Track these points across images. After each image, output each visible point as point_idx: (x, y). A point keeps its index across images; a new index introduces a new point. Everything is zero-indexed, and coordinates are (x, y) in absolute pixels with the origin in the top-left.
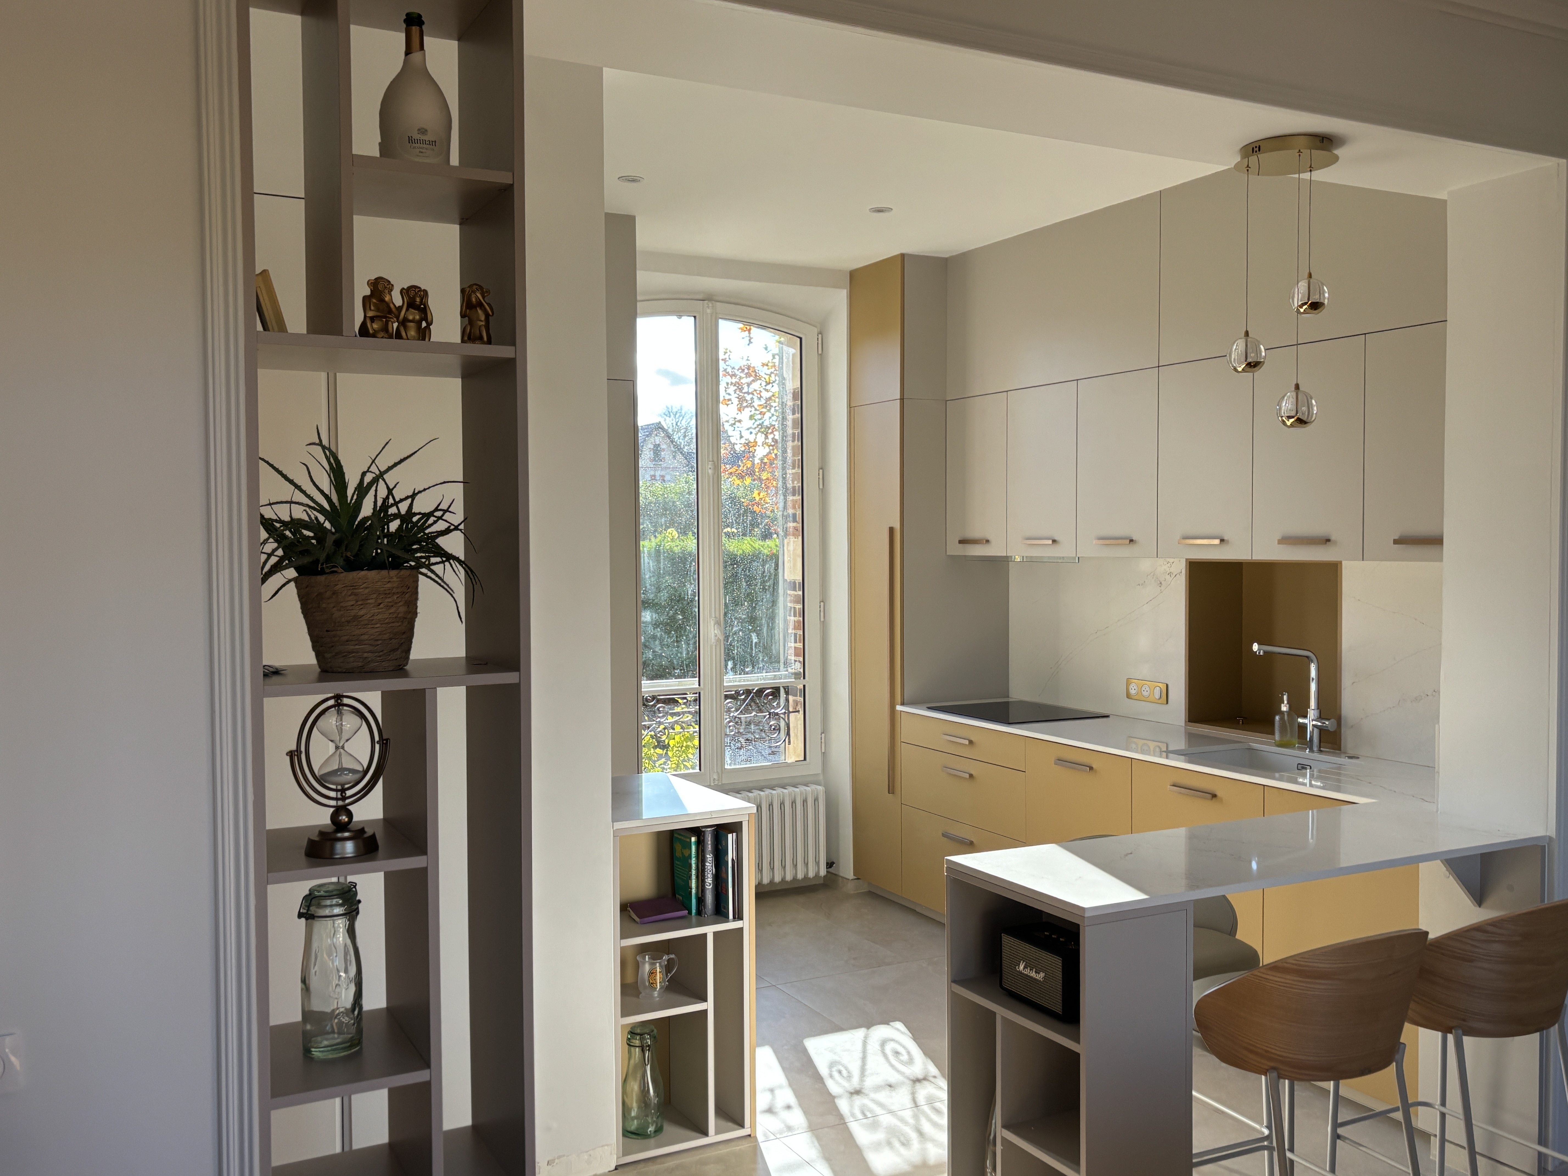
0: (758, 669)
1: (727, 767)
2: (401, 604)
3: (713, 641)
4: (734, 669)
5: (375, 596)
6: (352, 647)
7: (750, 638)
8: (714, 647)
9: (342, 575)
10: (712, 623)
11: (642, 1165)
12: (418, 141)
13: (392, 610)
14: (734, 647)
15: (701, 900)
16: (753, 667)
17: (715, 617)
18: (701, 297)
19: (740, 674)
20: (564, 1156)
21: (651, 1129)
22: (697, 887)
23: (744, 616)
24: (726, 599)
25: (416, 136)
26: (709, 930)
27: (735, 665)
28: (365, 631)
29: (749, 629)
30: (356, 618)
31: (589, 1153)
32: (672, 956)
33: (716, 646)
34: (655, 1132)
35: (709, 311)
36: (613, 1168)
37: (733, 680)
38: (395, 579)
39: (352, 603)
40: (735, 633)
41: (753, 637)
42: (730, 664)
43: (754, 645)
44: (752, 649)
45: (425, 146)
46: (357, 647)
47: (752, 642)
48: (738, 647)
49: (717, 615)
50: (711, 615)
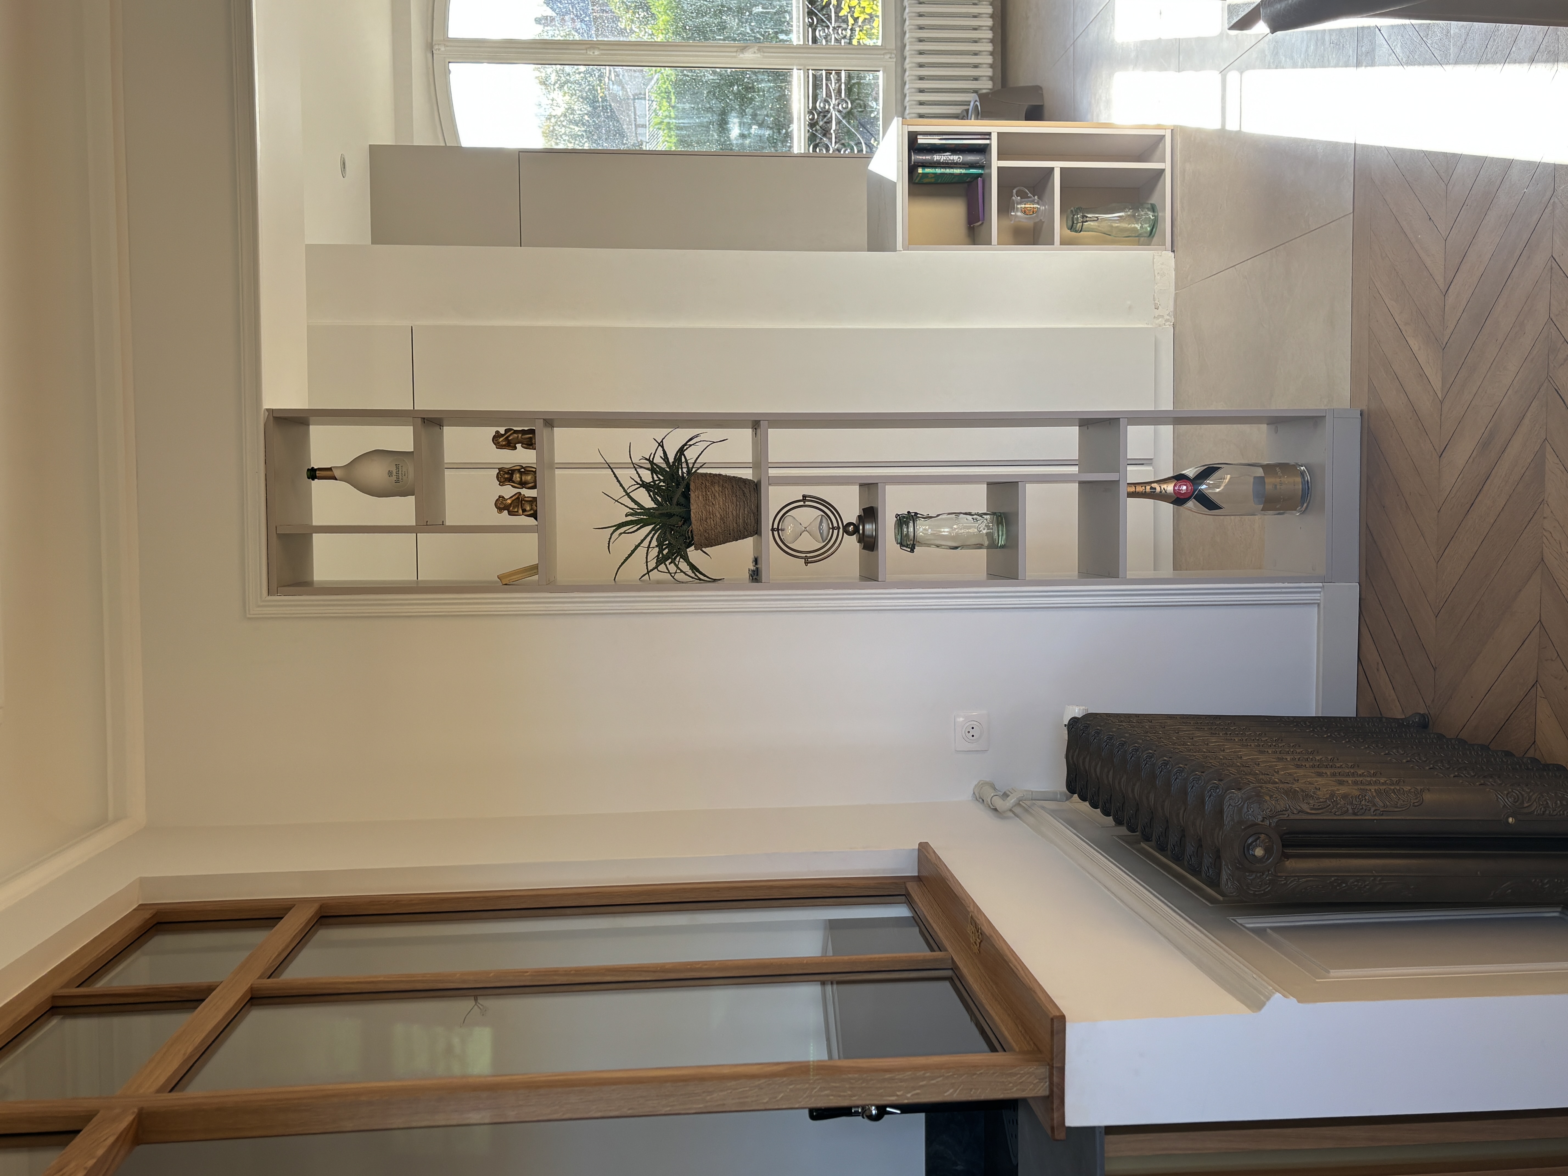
0: (788, 7)
1: (879, 43)
2: (713, 490)
3: (759, 55)
4: (787, 33)
5: (707, 507)
6: (741, 520)
7: (758, 14)
8: (766, 54)
9: (693, 527)
10: (741, 55)
11: (1175, 229)
13: (717, 495)
14: (765, 32)
15: (972, 166)
16: (786, 12)
17: (736, 52)
18: (430, 55)
19: (792, 26)
20: (1154, 295)
21: (1151, 215)
22: (961, 168)
23: (737, 20)
24: (720, 39)
26: (996, 163)
27: (782, 32)
28: (730, 513)
29: (748, 16)
30: (722, 519)
31: (1156, 274)
32: (1014, 191)
33: (764, 52)
34: (1154, 211)
35: (443, 49)
36: (1172, 254)
37: (798, 35)
38: (696, 494)
39: (712, 521)
40: (752, 30)
41: (757, 10)
42: (782, 37)
43: (765, 11)
44: (768, 13)
46: (741, 517)
47: (762, 12)
48: (766, 28)
49: (735, 49)
50: (735, 57)
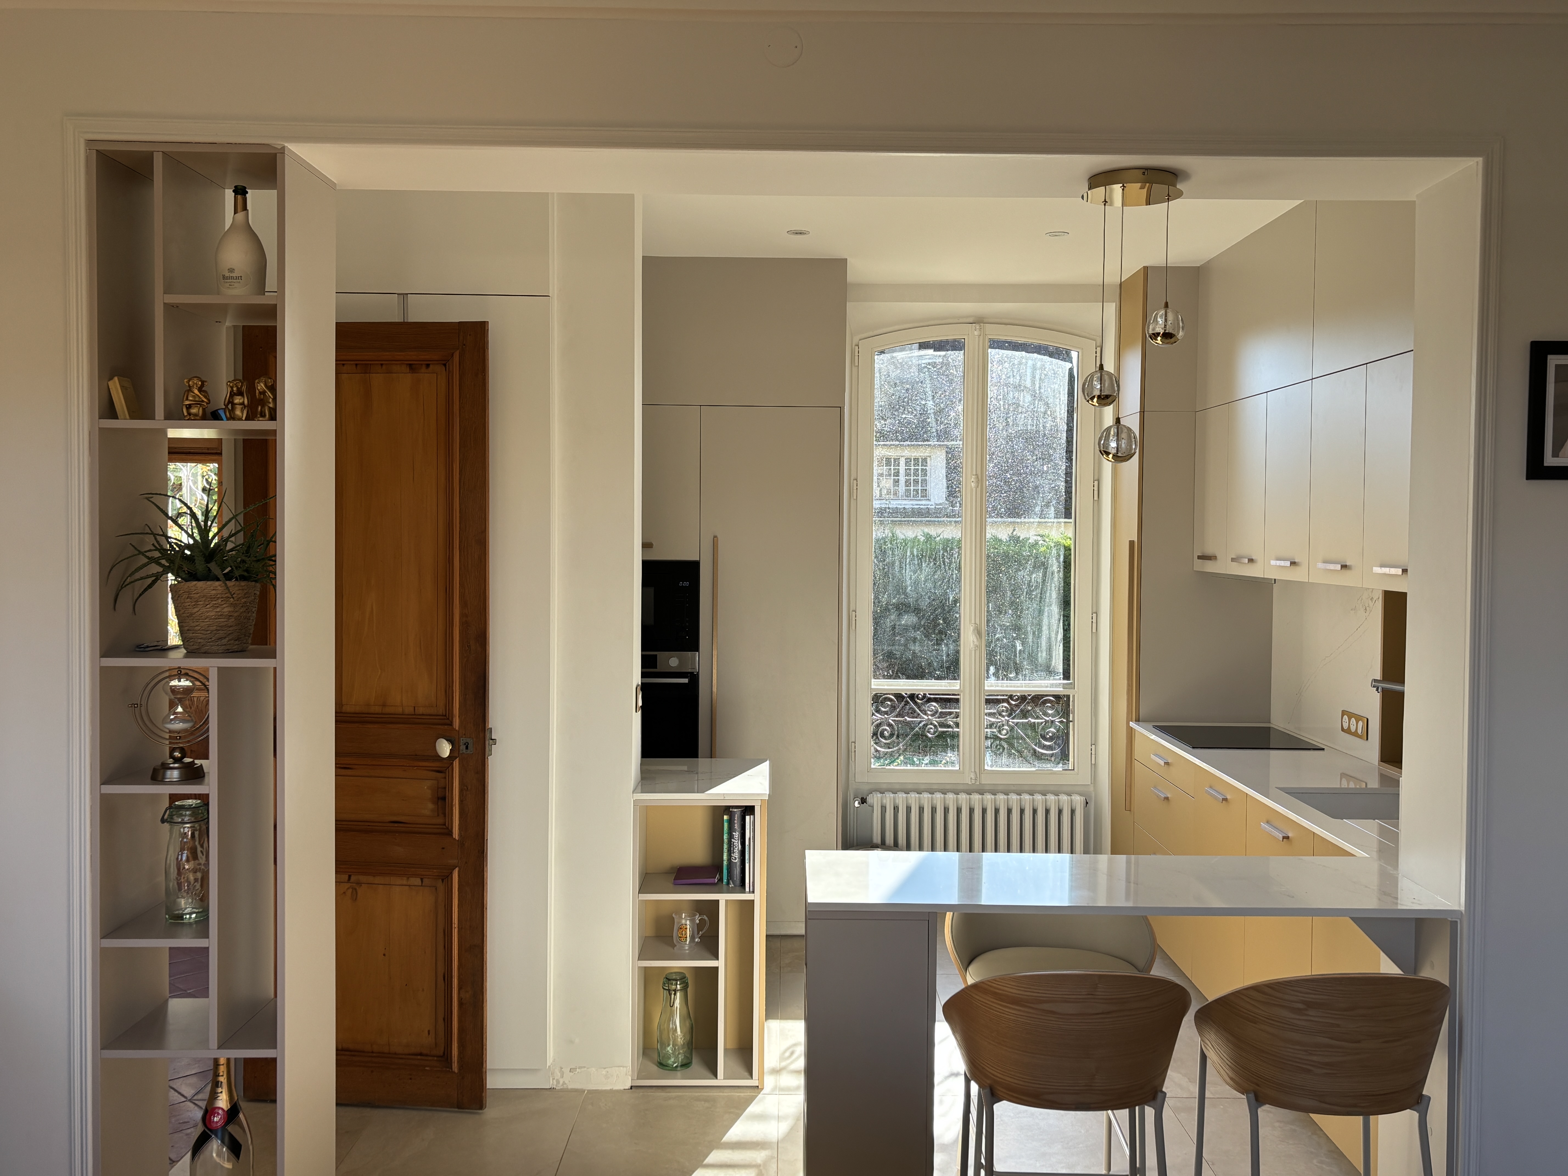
0: (1022, 676)
1: (986, 768)
2: (224, 606)
3: (972, 645)
4: (996, 675)
5: (204, 599)
6: (191, 635)
7: (1014, 646)
8: (973, 652)
9: (183, 584)
10: (972, 628)
12: (228, 278)
13: (218, 610)
14: (996, 652)
15: (730, 872)
16: (1017, 674)
17: (975, 623)
19: (1003, 679)
20: (585, 1067)
21: (679, 1064)
22: (728, 860)
23: (1008, 624)
24: (988, 607)
25: (227, 274)
26: (723, 898)
27: (997, 670)
28: (198, 623)
29: (1012, 636)
30: (192, 614)
31: (607, 1069)
32: (705, 917)
33: (975, 651)
34: (683, 1067)
36: (628, 1087)
37: (994, 685)
38: (219, 588)
39: (189, 604)
40: (998, 639)
41: (1018, 645)
42: (992, 669)
43: (1018, 652)
44: (1015, 656)
45: (233, 280)
46: (194, 635)
47: (1016, 649)
48: (1000, 654)
49: (978, 622)
50: (970, 621)
